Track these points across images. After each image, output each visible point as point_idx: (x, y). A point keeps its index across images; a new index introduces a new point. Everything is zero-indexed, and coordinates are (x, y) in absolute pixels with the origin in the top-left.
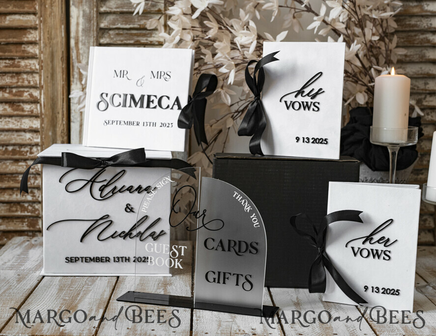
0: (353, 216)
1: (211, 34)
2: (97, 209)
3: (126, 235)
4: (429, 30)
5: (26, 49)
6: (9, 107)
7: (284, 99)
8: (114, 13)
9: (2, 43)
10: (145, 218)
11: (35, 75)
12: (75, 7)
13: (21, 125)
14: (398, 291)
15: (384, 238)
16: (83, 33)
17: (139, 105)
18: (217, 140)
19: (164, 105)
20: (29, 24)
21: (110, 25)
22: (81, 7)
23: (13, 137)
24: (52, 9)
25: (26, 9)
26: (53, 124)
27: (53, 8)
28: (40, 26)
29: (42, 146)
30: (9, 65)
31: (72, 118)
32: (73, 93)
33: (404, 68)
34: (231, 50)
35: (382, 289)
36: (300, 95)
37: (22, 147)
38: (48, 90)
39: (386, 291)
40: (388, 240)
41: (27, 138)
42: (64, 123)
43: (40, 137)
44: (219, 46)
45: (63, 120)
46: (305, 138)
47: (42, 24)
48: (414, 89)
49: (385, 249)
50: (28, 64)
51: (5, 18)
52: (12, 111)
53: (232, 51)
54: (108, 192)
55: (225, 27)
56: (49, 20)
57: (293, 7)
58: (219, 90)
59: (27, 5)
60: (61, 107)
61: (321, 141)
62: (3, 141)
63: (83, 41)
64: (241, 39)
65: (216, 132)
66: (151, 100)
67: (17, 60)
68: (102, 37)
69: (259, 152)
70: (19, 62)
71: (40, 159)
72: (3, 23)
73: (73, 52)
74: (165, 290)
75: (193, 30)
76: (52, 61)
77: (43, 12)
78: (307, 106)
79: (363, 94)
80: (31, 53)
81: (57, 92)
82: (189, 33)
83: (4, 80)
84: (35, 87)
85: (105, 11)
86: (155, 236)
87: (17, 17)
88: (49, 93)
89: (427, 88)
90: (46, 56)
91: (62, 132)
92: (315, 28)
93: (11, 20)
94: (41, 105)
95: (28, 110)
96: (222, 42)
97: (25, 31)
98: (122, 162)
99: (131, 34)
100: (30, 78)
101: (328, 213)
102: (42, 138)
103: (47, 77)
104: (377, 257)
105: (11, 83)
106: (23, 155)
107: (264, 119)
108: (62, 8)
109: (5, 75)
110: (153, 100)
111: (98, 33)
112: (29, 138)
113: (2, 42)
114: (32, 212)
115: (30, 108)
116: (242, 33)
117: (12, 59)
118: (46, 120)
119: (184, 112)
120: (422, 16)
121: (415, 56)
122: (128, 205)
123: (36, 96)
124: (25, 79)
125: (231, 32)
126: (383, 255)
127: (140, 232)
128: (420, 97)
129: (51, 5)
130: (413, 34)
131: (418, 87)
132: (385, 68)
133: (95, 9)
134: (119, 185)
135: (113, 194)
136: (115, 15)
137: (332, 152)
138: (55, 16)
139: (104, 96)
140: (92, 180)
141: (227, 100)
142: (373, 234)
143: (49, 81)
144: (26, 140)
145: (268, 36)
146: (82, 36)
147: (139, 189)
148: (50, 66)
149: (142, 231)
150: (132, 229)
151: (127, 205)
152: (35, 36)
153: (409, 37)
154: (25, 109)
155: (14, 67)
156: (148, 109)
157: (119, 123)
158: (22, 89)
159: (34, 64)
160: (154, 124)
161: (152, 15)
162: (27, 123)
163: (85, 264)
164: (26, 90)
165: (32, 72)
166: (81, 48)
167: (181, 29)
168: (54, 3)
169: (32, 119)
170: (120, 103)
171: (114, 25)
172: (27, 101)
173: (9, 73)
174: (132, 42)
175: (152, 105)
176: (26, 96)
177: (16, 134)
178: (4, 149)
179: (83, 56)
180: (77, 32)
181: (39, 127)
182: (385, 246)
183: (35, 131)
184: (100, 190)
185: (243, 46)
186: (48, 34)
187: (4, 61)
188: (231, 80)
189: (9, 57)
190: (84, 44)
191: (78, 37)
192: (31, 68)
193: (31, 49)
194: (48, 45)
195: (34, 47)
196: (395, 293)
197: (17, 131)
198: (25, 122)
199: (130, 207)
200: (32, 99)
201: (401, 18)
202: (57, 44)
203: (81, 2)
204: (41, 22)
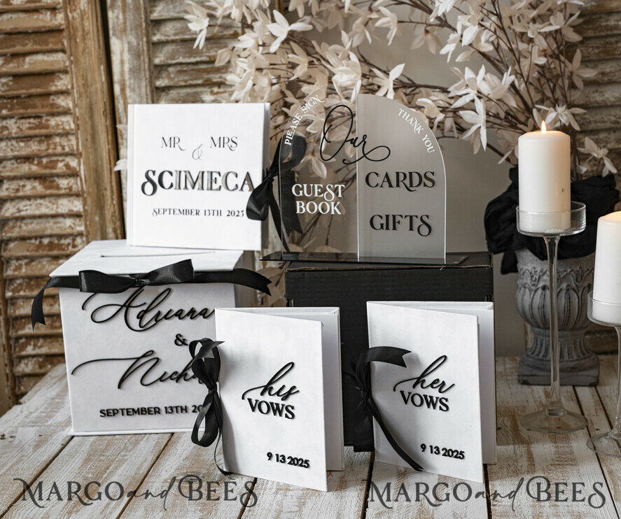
5: (55, 102)
6: (40, 184)
8: (173, 41)
9: (23, 96)
11: (71, 137)
12: (117, 38)
13: (57, 208)
16: (130, 75)
17: (197, 186)
18: (318, 223)
20: (56, 67)
21: (167, 60)
22: (124, 38)
23: (48, 225)
25: (51, 46)
26: (100, 205)
27: (86, 42)
28: (71, 68)
29: (87, 236)
30: (34, 125)
31: (124, 195)
32: (119, 164)
37: (61, 239)
38: (88, 159)
41: (68, 226)
42: (115, 202)
43: (83, 224)
44: (309, 90)
45: (112, 199)
47: (73, 66)
50: (60, 123)
51: (24, 60)
52: (43, 190)
53: (330, 95)
55: (318, 59)
56: (82, 60)
59: (52, 40)
60: (109, 181)
62: (35, 232)
63: (132, 86)
64: (341, 79)
67: (44, 118)
68: (158, 78)
70: (47, 120)
72: (21, 67)
73: (119, 102)
76: (92, 117)
77: (73, 50)
80: (63, 107)
81: (102, 159)
82: (265, 75)
83: (30, 147)
84: (71, 154)
85: (159, 40)
87: (40, 57)
88: (91, 162)
90: (83, 111)
91: (112, 216)
92: (449, 53)
93: (32, 62)
94: (81, 179)
95: (65, 186)
97: (53, 77)
99: (199, 70)
100: (64, 142)
102: (86, 225)
103: (87, 140)
105: (39, 150)
106: (63, 250)
108: (99, 41)
109: (30, 140)
111: (152, 73)
112: (70, 226)
113: (21, 94)
115: (68, 183)
117: (37, 117)
118: (89, 201)
123: (74, 168)
124: (58, 144)
129: (84, 39)
130: (613, 40)
133: (145, 39)
136: (174, 44)
138: (90, 53)
139: (151, 174)
141: (321, 170)
143: (89, 146)
144: (65, 229)
145: (377, 72)
146: (130, 79)
148: (89, 124)
152: (66, 83)
154: (61, 186)
155: (40, 129)
156: (210, 191)
157: (172, 212)
158: (55, 158)
159: (67, 122)
160: (219, 212)
161: (227, 41)
162: (65, 205)
164: (60, 158)
165: (66, 134)
166: (130, 96)
167: (254, 70)
168: (87, 34)
169: (72, 198)
170: (172, 183)
171: (173, 59)
172: (63, 174)
173: (36, 136)
174: (200, 82)
176: (60, 168)
177: (52, 221)
178: (37, 242)
180: (122, 73)
181: (82, 210)
183: (77, 216)
186: (83, 79)
187: (28, 121)
189: (33, 115)
190: (133, 90)
191: (124, 81)
192: (64, 129)
193: (63, 102)
194: (84, 95)
195: (66, 98)
197: (54, 216)
198: (62, 204)
200: (70, 172)
201: (594, 17)
202: (96, 92)
203: (124, 30)
204: (72, 62)
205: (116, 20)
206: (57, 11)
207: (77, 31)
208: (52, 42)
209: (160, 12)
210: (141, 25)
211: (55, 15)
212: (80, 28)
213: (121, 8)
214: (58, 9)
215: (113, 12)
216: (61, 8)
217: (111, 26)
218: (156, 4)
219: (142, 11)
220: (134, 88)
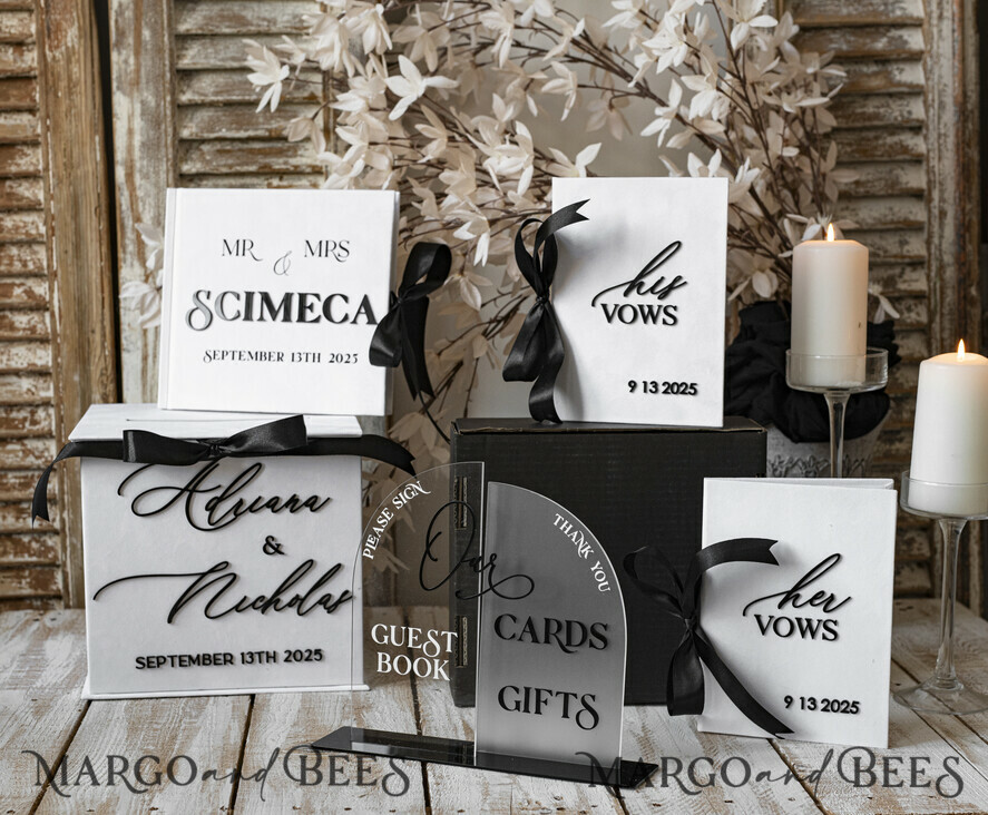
0: (757, 551)
1: (433, 151)
2: (203, 551)
3: (267, 604)
4: (905, 125)
5: (14, 190)
7: (601, 300)
8: (212, 104)
10: (308, 565)
11: (36, 248)
12: (124, 93)
13: (8, 360)
14: (855, 704)
15: (822, 593)
16: (142, 152)
17: (281, 315)
18: (453, 384)
19: (337, 313)
20: (20, 135)
21: (202, 132)
22: (136, 95)
24: (70, 99)
25: (12, 102)
26: (82, 356)
27: (73, 97)
28: (46, 138)
29: (57, 406)
31: (124, 342)
32: (127, 289)
33: (854, 210)
34: (479, 186)
35: (822, 702)
36: (635, 291)
37: (11, 411)
38: (67, 281)
39: (830, 706)
40: (832, 597)
41: (25, 389)
42: (107, 353)
43: (52, 386)
44: (450, 178)
45: (103, 347)
46: (649, 382)
47: (49, 134)
48: (878, 256)
49: (825, 617)
50: (22, 224)
53: (480, 189)
54: (226, 512)
55: (461, 135)
56: (65, 125)
57: (607, 86)
58: (454, 276)
59: (15, 92)
60: (100, 317)
61: (682, 389)
63: (145, 171)
64: (499, 163)
65: (450, 367)
66: (308, 304)
68: (185, 160)
69: (550, 416)
71: (75, 446)
73: (122, 195)
74: (359, 719)
75: (392, 144)
76: (76, 216)
77: (51, 108)
78: (649, 315)
79: (768, 276)
80: (28, 198)
81: (89, 285)
82: (383, 152)
84: (37, 275)
85: (190, 101)
86: (330, 603)
88: (72, 287)
89: (905, 253)
90: (62, 206)
91: (102, 374)
92: (659, 132)
94: (53, 315)
95: (23, 326)
96: (457, 169)
97: (12, 151)
98: (256, 448)
99: (251, 151)
100: (26, 254)
101: (705, 545)
102: (57, 389)
104: (808, 634)
106: (16, 427)
107: (559, 346)
108: (94, 97)
110: (312, 305)
111: (177, 151)
112: (29, 390)
114: (39, 554)
115: (29, 322)
116: (500, 151)
118: (65, 349)
119: (383, 330)
120: (891, 95)
121: (876, 184)
122: (270, 540)
123: (41, 296)
124: (15, 258)
125: (475, 147)
126: (822, 630)
127: (298, 596)
128: (890, 272)
129: (70, 92)
130: (871, 134)
131: (886, 251)
132: (813, 219)
133: (169, 98)
134: (249, 496)
135: (237, 515)
136: (212, 109)
137: (706, 411)
138: (78, 115)
139: (203, 296)
140: (191, 488)
141: (474, 298)
142: (798, 586)
143: (69, 261)
144: (21, 395)
145: (558, 154)
146: (142, 158)
147: (293, 504)
148: (72, 226)
149: (303, 595)
150: (279, 591)
151: (267, 539)
152: (34, 161)
153: (863, 143)
154: (17, 324)
156: (302, 324)
157: (237, 355)
158: (9, 281)
159: (34, 224)
160: (317, 356)
161: (295, 108)
162: (22, 356)
163: (179, 671)
164: (17, 281)
165: (31, 242)
166: (141, 185)
167: (367, 144)
168: (75, 86)
169: (33, 346)
170: (239, 312)
171: (212, 131)
172: (22, 306)
174: (253, 168)
175: (310, 316)
176: (18, 296)
179: (144, 205)
180: (130, 149)
181: (50, 364)
182: (825, 610)
183: (42, 373)
184: (207, 509)
185: (502, 179)
186: (65, 156)
188: (482, 254)
190: (146, 176)
191: (132, 161)
192: (27, 233)
193: (26, 190)
194: (65, 181)
195: (32, 186)
196: (850, 708)
197: (2, 373)
198: (17, 354)
199: (273, 543)
200: (33, 303)
201: (844, 100)
202: (86, 176)
203: (136, 83)
204: (48, 128)
205: (123, 66)
206: (25, 48)
207: (59, 79)
208: (14, 96)
209: (193, 57)
210: (164, 76)
211: (22, 55)
212: (64, 76)
213: (132, 47)
214: (28, 45)
215: (120, 53)
216: (34, 43)
217: (114, 75)
218: (187, 46)
219: (167, 55)
220: (147, 174)
